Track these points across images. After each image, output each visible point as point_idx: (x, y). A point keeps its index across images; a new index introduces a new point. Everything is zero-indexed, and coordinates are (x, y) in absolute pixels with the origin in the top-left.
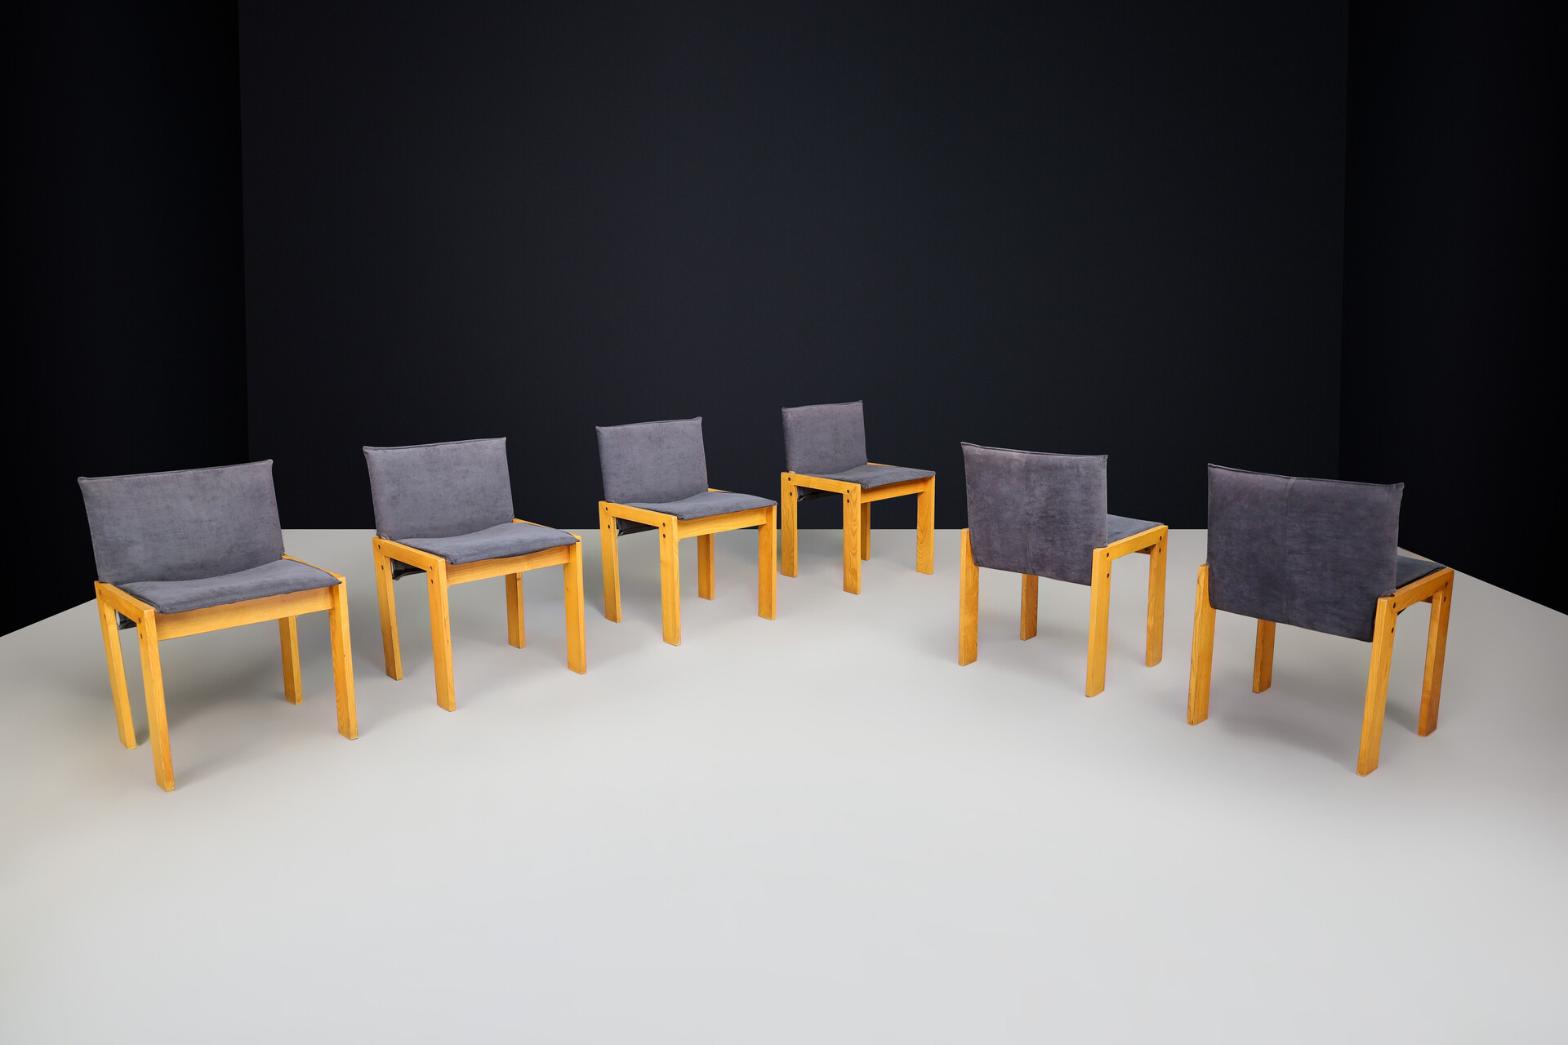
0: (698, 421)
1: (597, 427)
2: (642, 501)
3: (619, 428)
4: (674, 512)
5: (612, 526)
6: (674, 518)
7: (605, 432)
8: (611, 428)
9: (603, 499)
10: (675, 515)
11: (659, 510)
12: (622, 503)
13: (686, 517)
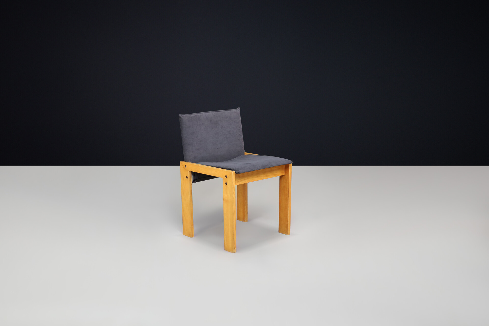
0: (238, 110)
1: (180, 115)
2: (207, 161)
3: (192, 115)
4: (232, 168)
5: (189, 177)
6: (233, 172)
7: (185, 118)
8: (188, 115)
9: (183, 160)
10: (233, 170)
11: (222, 167)
12: (195, 162)
13: (240, 171)
